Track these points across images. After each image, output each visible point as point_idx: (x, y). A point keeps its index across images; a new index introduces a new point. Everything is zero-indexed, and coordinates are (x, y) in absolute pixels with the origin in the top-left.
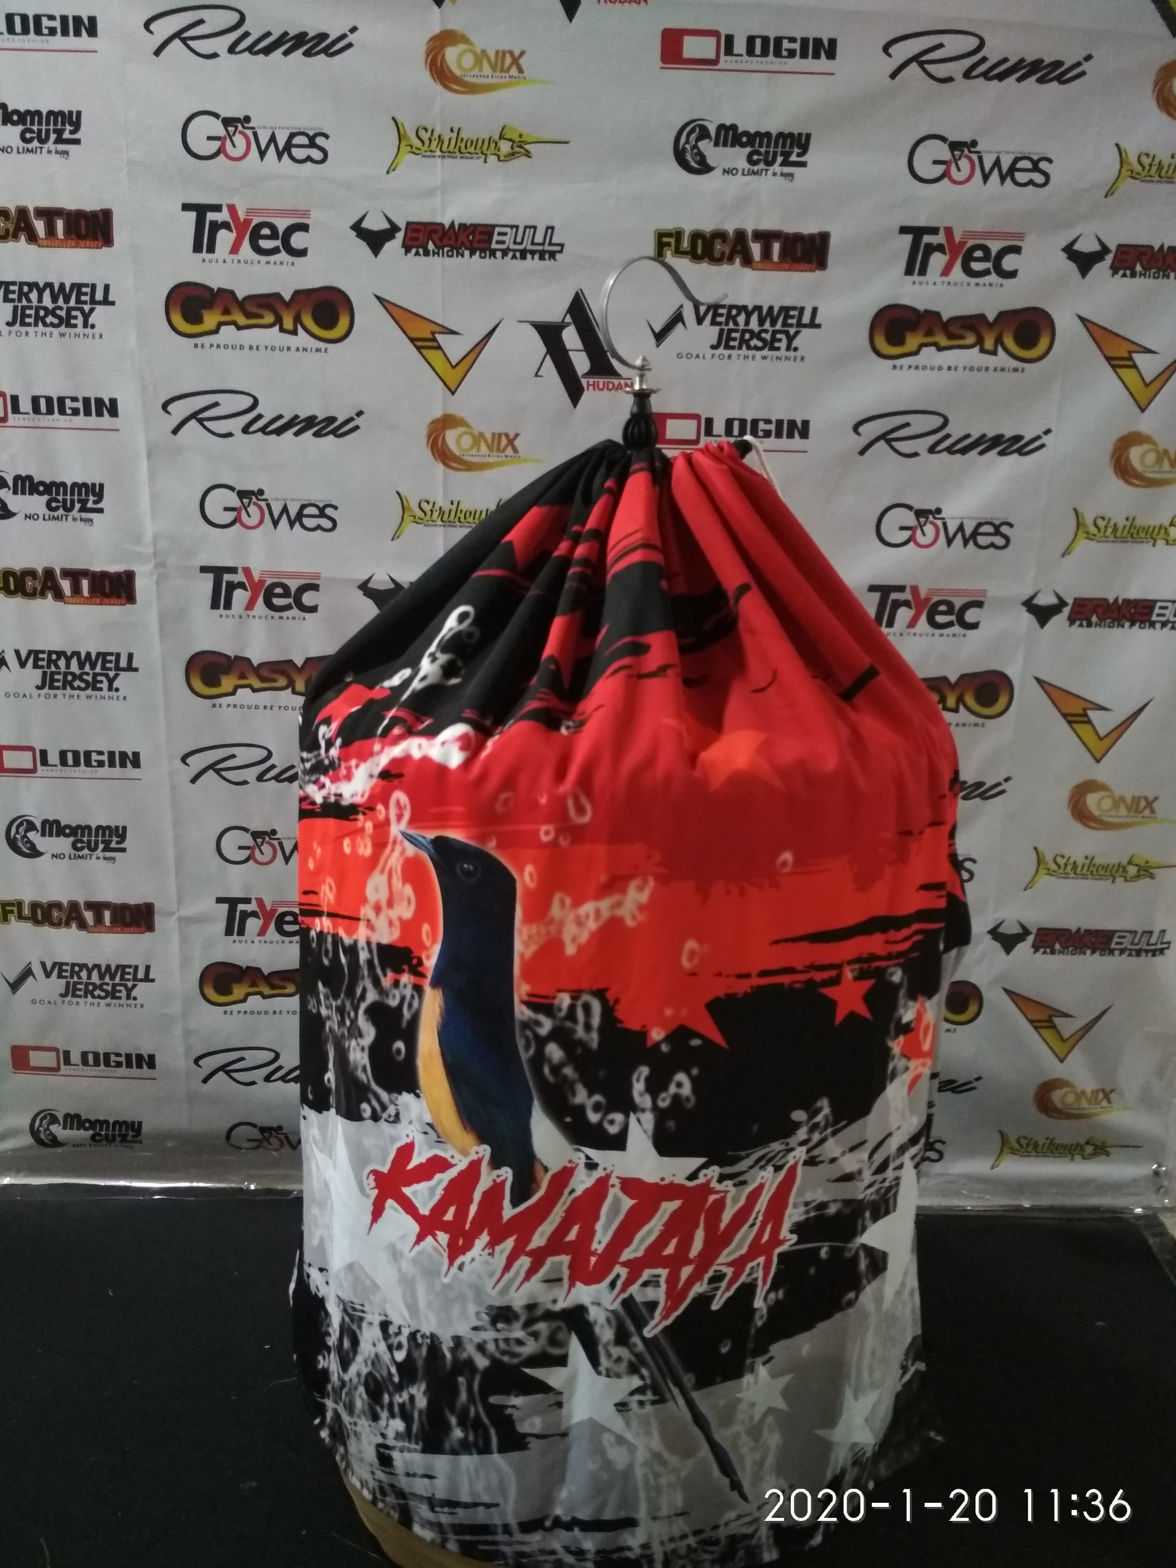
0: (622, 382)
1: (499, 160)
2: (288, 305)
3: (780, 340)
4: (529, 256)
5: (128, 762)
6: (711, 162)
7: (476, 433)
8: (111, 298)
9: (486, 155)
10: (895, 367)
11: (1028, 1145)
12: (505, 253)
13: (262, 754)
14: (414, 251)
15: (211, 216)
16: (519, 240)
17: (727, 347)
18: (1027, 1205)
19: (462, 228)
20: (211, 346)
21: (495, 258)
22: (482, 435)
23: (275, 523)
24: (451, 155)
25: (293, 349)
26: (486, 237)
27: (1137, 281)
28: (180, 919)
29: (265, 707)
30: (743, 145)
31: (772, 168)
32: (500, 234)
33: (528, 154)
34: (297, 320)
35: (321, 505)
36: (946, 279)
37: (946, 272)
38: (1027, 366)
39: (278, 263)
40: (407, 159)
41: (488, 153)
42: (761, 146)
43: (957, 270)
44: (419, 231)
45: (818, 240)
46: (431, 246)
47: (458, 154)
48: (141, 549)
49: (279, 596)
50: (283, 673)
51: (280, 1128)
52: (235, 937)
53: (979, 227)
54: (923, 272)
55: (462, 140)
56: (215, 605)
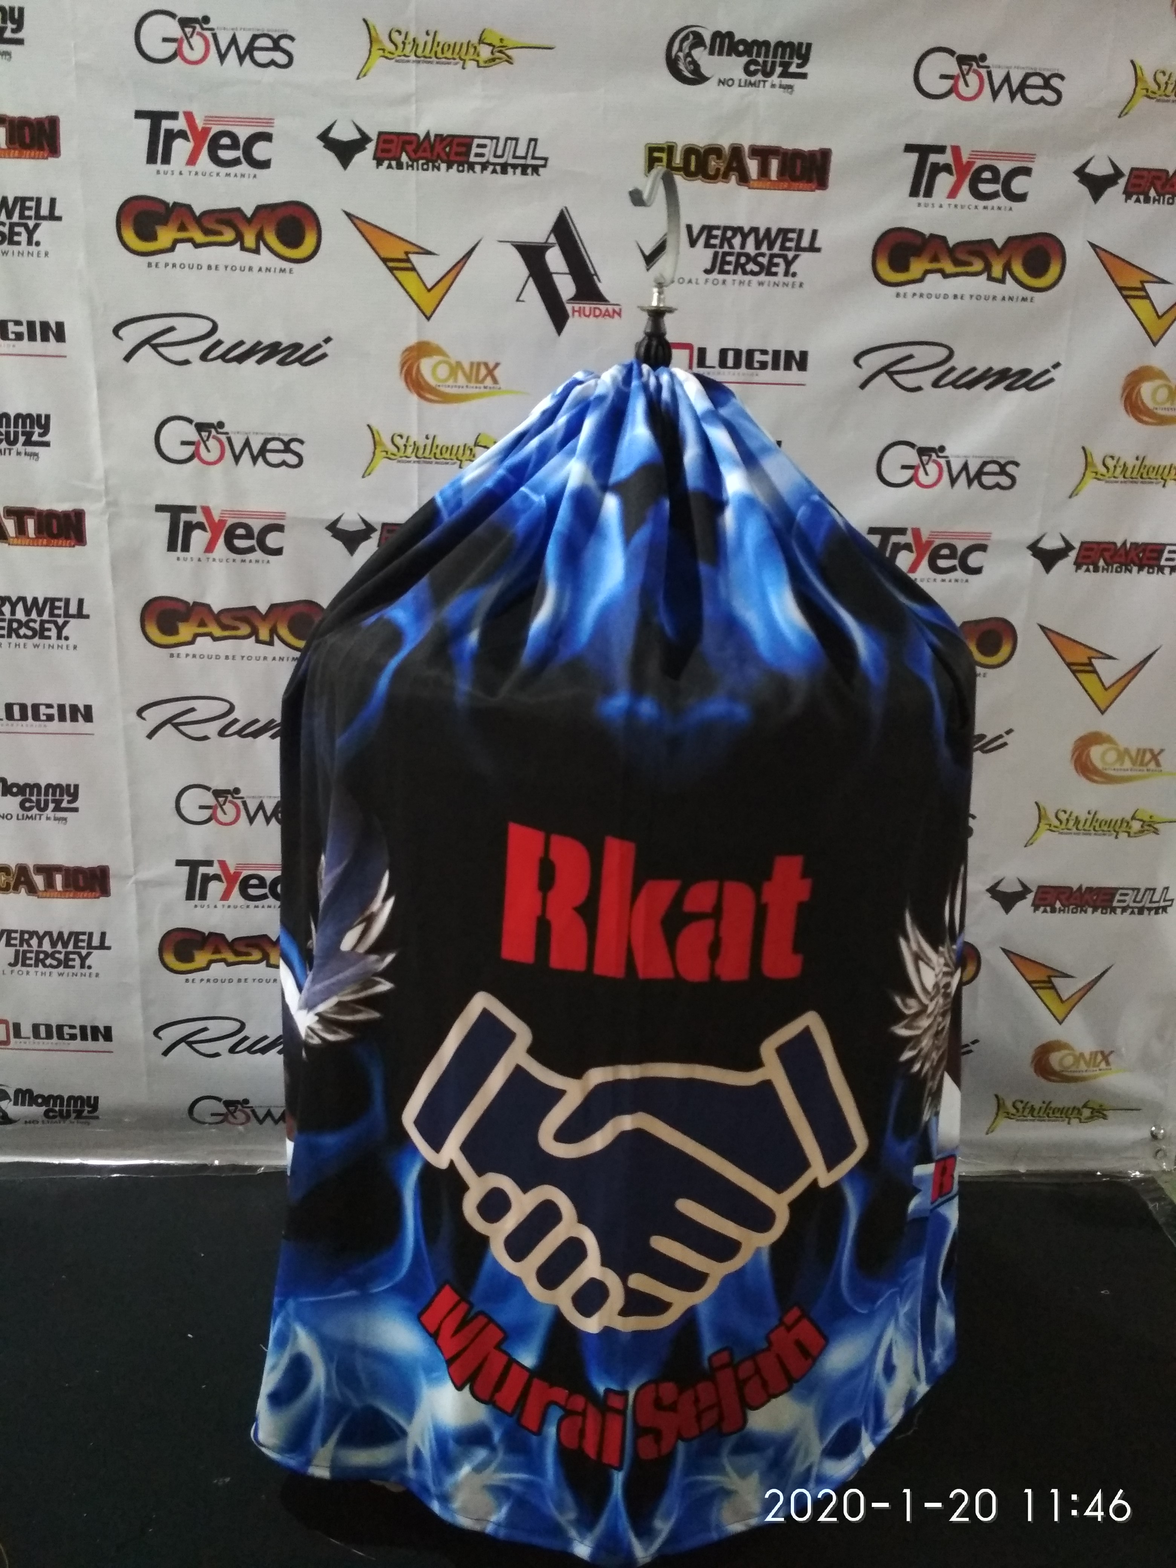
0: (610, 308)
1: (479, 66)
2: (249, 221)
3: (777, 265)
4: (510, 170)
5: (79, 715)
6: (705, 71)
7: (453, 362)
8: (57, 213)
9: (464, 61)
10: (898, 295)
11: (1024, 1108)
12: (484, 166)
13: (224, 707)
14: (386, 163)
15: (166, 124)
16: (499, 152)
17: (722, 271)
18: (1022, 1169)
19: (439, 139)
20: (167, 265)
21: (474, 172)
22: (459, 364)
23: (237, 458)
24: (426, 60)
25: (256, 269)
26: (463, 149)
27: (1151, 208)
28: (137, 883)
29: (227, 657)
30: (740, 54)
31: (770, 79)
32: (479, 146)
33: (509, 60)
34: (260, 237)
35: (286, 439)
36: (952, 201)
37: (953, 194)
38: (1037, 295)
39: (239, 175)
40: (379, 63)
41: (467, 58)
42: (758, 55)
43: (965, 191)
44: (391, 142)
45: (819, 157)
46: (404, 158)
47: (434, 59)
48: (89, 486)
49: (241, 537)
50: (247, 621)
51: (246, 1101)
52: (197, 902)
53: (988, 146)
54: (928, 193)
55: (439, 43)
56: (172, 547)
